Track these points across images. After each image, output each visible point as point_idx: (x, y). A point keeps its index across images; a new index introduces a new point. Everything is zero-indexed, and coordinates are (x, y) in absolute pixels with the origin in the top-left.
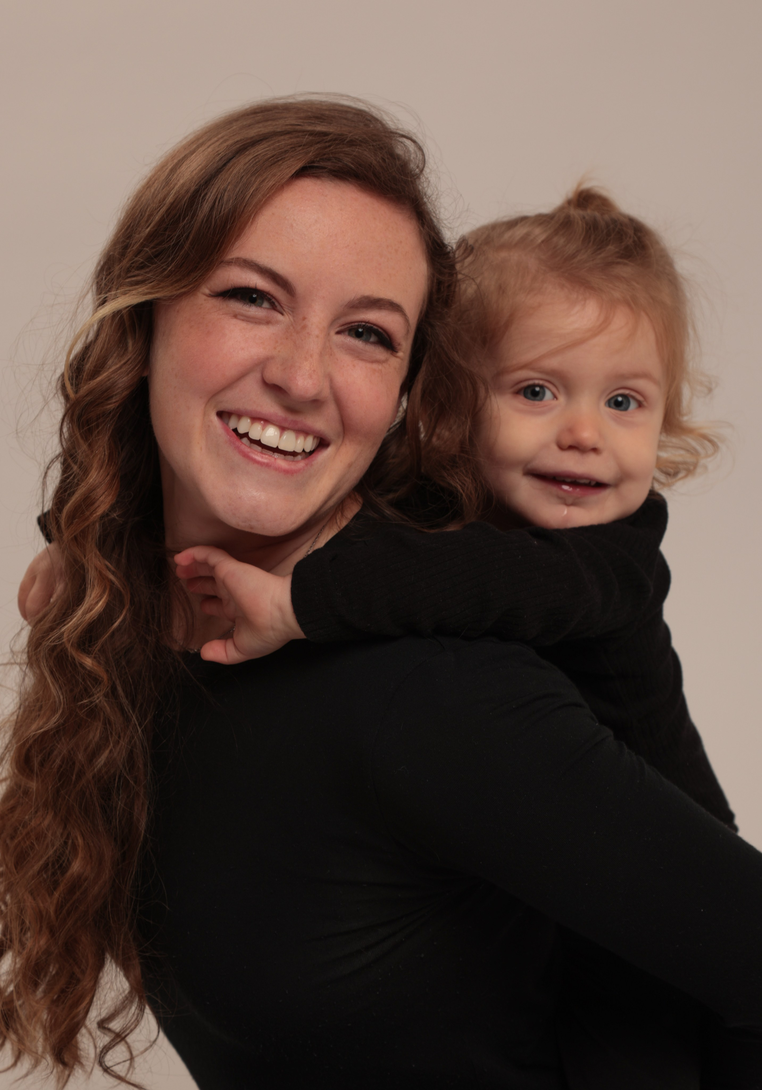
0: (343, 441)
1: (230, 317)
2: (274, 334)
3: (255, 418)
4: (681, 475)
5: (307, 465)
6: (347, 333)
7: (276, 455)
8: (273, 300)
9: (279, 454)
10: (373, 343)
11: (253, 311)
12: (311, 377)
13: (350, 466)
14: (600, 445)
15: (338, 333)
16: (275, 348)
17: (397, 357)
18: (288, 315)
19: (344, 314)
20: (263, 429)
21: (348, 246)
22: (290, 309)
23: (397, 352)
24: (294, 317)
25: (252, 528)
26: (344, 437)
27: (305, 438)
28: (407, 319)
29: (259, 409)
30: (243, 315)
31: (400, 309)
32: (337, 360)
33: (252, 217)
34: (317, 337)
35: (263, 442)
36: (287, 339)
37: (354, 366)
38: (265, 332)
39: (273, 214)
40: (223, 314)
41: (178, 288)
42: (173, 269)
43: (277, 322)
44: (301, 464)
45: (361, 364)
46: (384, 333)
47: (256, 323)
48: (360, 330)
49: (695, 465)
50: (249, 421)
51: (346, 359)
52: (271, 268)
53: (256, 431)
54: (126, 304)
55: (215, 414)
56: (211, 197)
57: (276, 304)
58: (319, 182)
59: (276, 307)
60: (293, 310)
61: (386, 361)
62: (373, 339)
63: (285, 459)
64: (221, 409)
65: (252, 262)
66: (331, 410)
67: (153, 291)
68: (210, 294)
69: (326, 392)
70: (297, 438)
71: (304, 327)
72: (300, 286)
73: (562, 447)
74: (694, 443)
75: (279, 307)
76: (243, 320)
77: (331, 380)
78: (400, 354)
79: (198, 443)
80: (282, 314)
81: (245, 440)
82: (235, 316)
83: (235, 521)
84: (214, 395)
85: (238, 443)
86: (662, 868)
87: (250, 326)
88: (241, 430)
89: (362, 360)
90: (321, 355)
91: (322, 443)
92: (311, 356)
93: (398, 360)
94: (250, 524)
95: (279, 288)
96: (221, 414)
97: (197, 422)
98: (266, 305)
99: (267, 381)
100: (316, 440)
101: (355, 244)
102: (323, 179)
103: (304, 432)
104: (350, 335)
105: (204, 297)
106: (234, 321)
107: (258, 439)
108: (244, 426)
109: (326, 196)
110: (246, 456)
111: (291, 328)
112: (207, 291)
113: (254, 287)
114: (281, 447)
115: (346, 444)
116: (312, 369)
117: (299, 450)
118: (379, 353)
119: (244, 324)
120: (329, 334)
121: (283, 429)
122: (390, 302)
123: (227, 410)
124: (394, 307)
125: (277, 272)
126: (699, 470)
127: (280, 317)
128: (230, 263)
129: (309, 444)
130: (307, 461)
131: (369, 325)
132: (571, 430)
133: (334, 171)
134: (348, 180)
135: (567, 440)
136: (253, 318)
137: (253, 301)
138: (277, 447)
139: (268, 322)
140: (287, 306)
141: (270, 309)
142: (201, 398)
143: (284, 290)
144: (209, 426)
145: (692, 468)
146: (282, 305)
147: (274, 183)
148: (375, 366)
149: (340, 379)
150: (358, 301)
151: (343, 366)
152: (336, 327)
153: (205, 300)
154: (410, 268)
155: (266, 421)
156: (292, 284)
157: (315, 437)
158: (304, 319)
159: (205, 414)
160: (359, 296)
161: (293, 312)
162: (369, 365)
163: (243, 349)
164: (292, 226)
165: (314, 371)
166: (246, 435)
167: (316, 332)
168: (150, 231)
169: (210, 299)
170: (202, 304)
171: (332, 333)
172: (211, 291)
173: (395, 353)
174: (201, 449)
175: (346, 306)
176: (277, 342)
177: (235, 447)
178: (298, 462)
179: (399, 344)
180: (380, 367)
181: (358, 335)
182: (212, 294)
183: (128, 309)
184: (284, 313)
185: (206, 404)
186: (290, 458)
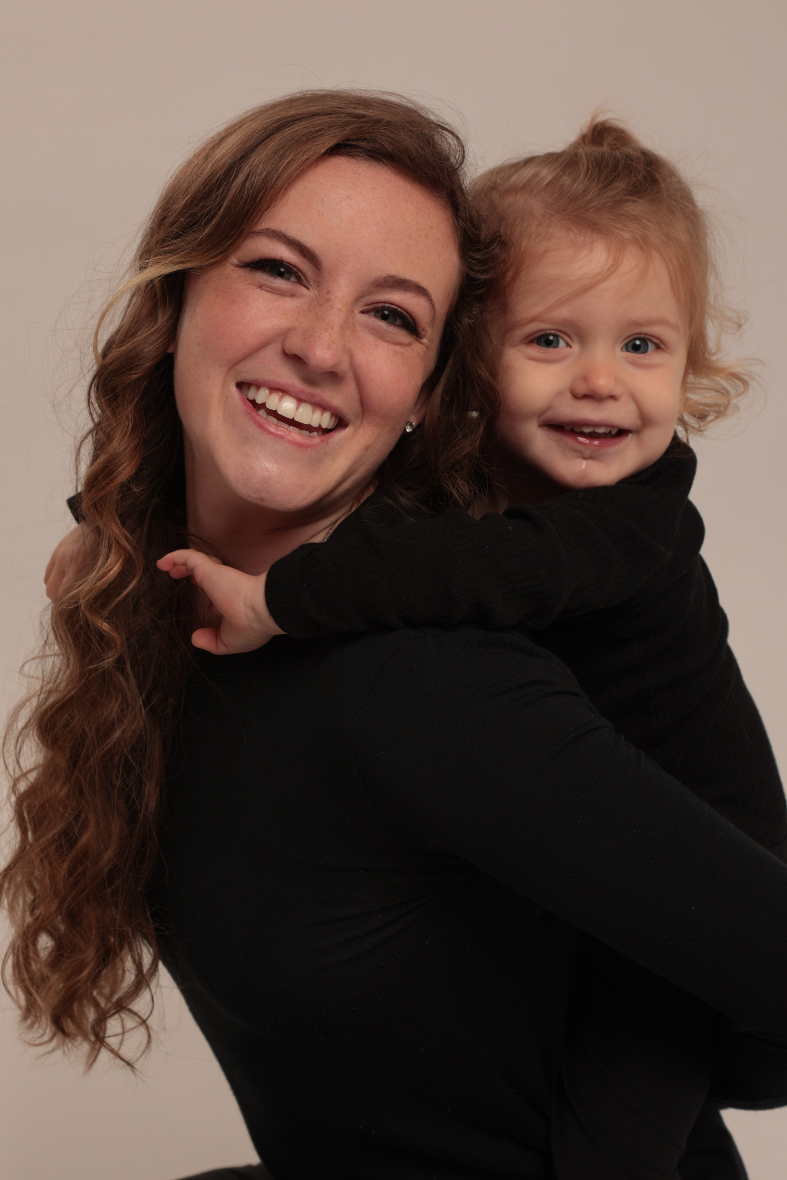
0: (362, 421)
1: (255, 288)
2: (297, 307)
3: (274, 389)
4: (710, 418)
5: (322, 441)
6: (373, 314)
7: (292, 428)
8: (300, 274)
9: (295, 428)
10: (399, 326)
11: (279, 283)
12: (329, 347)
13: (367, 448)
14: (616, 392)
15: (363, 312)
16: (297, 320)
17: (421, 343)
18: (313, 290)
19: (369, 293)
20: (280, 400)
21: (377, 224)
22: (315, 283)
23: (422, 338)
24: (319, 291)
25: (262, 499)
26: (362, 419)
27: (322, 414)
28: (433, 305)
29: (277, 379)
30: (267, 287)
31: (426, 293)
32: (360, 338)
33: (284, 189)
34: (340, 310)
35: (280, 412)
36: (310, 311)
37: (376, 346)
38: (289, 304)
39: (305, 188)
40: (249, 284)
41: (208, 257)
42: (204, 238)
43: (302, 295)
44: (316, 438)
45: (384, 345)
46: (408, 317)
47: (280, 295)
48: (386, 313)
49: (726, 407)
50: (267, 392)
51: (369, 338)
52: (299, 240)
53: (273, 402)
54: (158, 274)
55: (235, 385)
56: (246, 170)
57: (302, 278)
58: (353, 161)
59: (302, 281)
60: (319, 284)
61: (409, 345)
62: (398, 322)
63: (300, 434)
64: (241, 380)
65: (281, 233)
66: (350, 388)
67: (184, 260)
68: (238, 265)
69: (344, 367)
70: (314, 412)
71: (328, 300)
72: (326, 260)
73: (576, 397)
74: (725, 384)
75: (305, 281)
76: (268, 291)
77: (351, 357)
78: (425, 340)
79: (216, 413)
80: (308, 288)
81: (262, 412)
82: (260, 287)
83: (246, 492)
84: (235, 363)
85: (254, 414)
86: (651, 862)
87: (274, 297)
88: (259, 401)
89: (385, 341)
90: (342, 328)
91: (341, 423)
92: (332, 327)
93: (422, 346)
94: (260, 496)
95: (306, 261)
96: (241, 385)
97: (216, 391)
98: (293, 279)
99: (287, 352)
100: (333, 419)
101: (385, 222)
102: (357, 158)
103: (321, 406)
104: (375, 316)
105: (233, 267)
106: (259, 291)
107: (275, 409)
108: (262, 396)
109: (359, 175)
110: (261, 426)
111: (315, 301)
112: (235, 261)
113: (280, 259)
114: (297, 419)
115: (364, 426)
116: (331, 340)
117: (315, 424)
118: (403, 336)
119: (268, 295)
120: (353, 311)
121: (300, 400)
122: (416, 285)
123: (246, 381)
124: (420, 290)
125: (305, 244)
126: (730, 411)
127: (304, 291)
128: (259, 233)
129: (325, 420)
130: (323, 438)
131: (393, 306)
132: (585, 379)
133: (369, 151)
134: (383, 162)
135: (582, 389)
136: (277, 290)
137: (281, 275)
138: (293, 418)
139: (292, 295)
140: (314, 280)
141: (296, 282)
142: (221, 366)
143: (311, 263)
144: (227, 397)
145: (722, 409)
146: (308, 279)
147: (307, 157)
148: (398, 348)
149: (360, 357)
150: (384, 280)
151: (365, 344)
152: (361, 305)
153: (233, 270)
154: (440, 255)
155: (282, 391)
156: (319, 258)
157: (332, 415)
158: (329, 292)
159: (224, 385)
160: (385, 274)
161: (318, 286)
162: (391, 347)
163: (265, 318)
164: (323, 199)
165: (333, 342)
166: (263, 405)
167: (339, 305)
168: (186, 202)
169: (237, 269)
170: (229, 275)
171: (357, 311)
172: (239, 261)
173: (419, 339)
174: (218, 419)
175: (371, 283)
176: (299, 314)
177: (250, 418)
178: (313, 437)
179: (424, 329)
180: (403, 350)
181: (384, 318)
182: (239, 264)
183: (159, 279)
184: (310, 287)
185: (226, 374)
186: (305, 433)
